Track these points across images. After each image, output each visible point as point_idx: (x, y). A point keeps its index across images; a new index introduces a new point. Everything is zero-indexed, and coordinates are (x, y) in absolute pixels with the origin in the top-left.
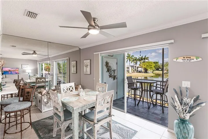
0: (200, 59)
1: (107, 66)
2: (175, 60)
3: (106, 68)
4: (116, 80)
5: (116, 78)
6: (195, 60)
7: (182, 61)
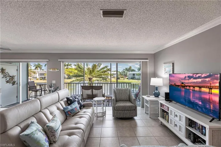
0: (58, 70)
1: (2, 73)
2: (49, 70)
3: (2, 74)
4: (16, 85)
5: (16, 83)
6: (57, 71)
7: (52, 71)
